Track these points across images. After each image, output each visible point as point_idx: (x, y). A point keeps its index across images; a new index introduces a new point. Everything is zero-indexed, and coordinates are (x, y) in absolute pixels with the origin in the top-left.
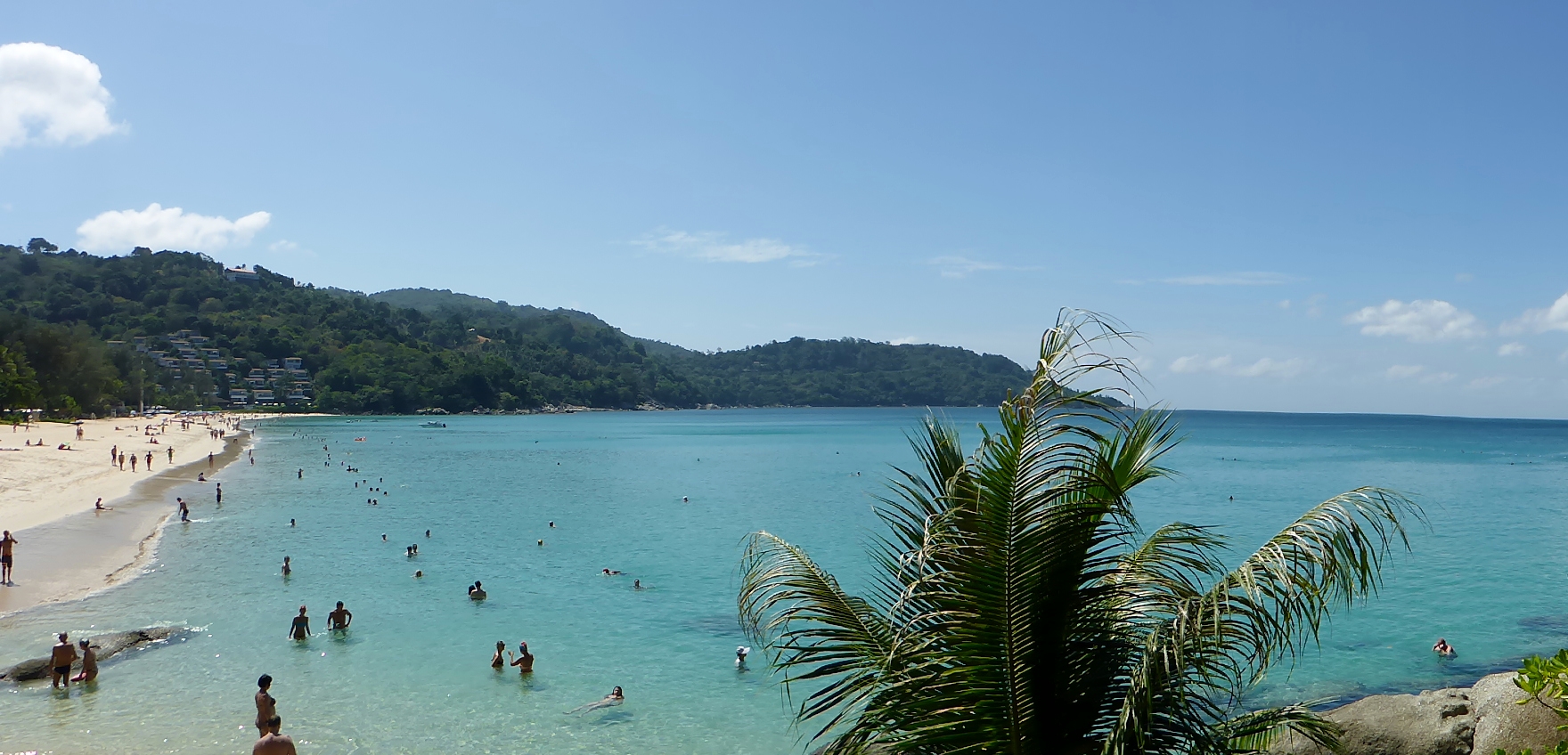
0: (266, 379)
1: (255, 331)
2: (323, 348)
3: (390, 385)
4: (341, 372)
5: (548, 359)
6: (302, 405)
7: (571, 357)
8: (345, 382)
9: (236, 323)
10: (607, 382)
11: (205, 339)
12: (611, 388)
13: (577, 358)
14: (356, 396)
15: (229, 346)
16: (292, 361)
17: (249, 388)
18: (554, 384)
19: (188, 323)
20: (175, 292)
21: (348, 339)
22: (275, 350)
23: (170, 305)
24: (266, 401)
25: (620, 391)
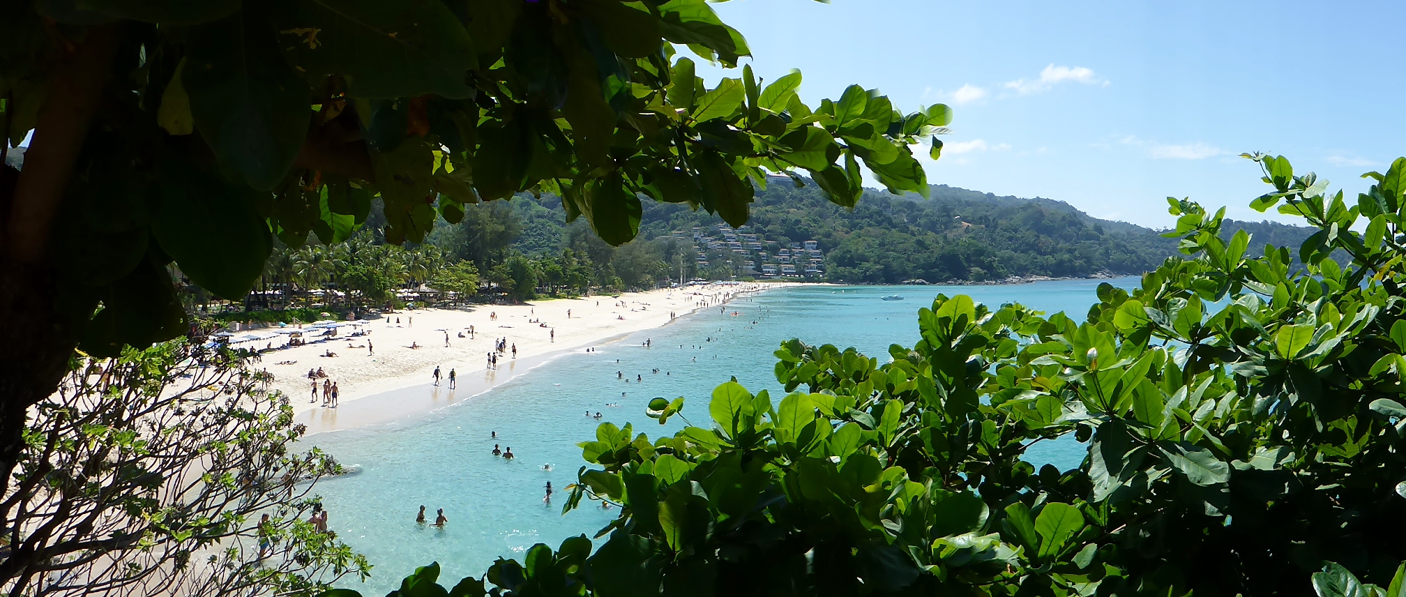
0: (790, 256)
1: (784, 221)
2: (834, 234)
3: (881, 262)
4: (845, 252)
5: (1017, 239)
6: (816, 276)
7: (1038, 237)
8: (848, 261)
9: (769, 215)
10: (1066, 256)
11: (748, 228)
12: (1070, 261)
13: (1043, 238)
14: (856, 271)
15: (764, 232)
16: (808, 244)
17: (778, 263)
18: (1022, 259)
21: (853, 226)
22: (798, 235)
24: (789, 273)
25: (1077, 263)
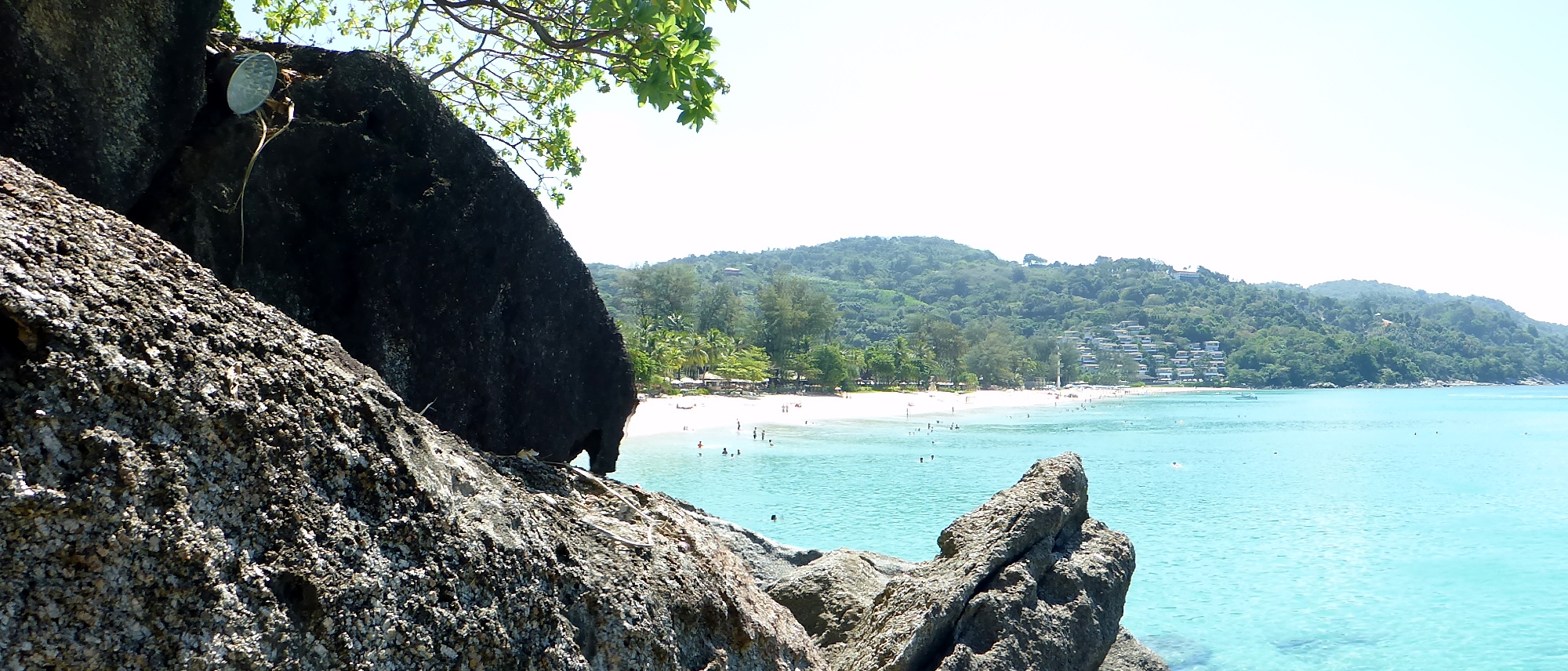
0: (1189, 359)
1: (1183, 320)
2: (1238, 333)
3: (1287, 363)
4: (1247, 353)
5: (1441, 340)
6: (1216, 380)
7: (1464, 337)
8: (1252, 362)
9: (1169, 314)
10: (1493, 360)
11: (1142, 327)
12: (1497, 365)
13: (1469, 338)
14: (1259, 374)
15: (1160, 333)
16: (1211, 344)
17: (1174, 367)
18: (1445, 361)
19: (1128, 316)
20: (1125, 291)
21: (1260, 325)
22: (1198, 336)
23: (1120, 301)
24: (1187, 378)
25: (1505, 368)
